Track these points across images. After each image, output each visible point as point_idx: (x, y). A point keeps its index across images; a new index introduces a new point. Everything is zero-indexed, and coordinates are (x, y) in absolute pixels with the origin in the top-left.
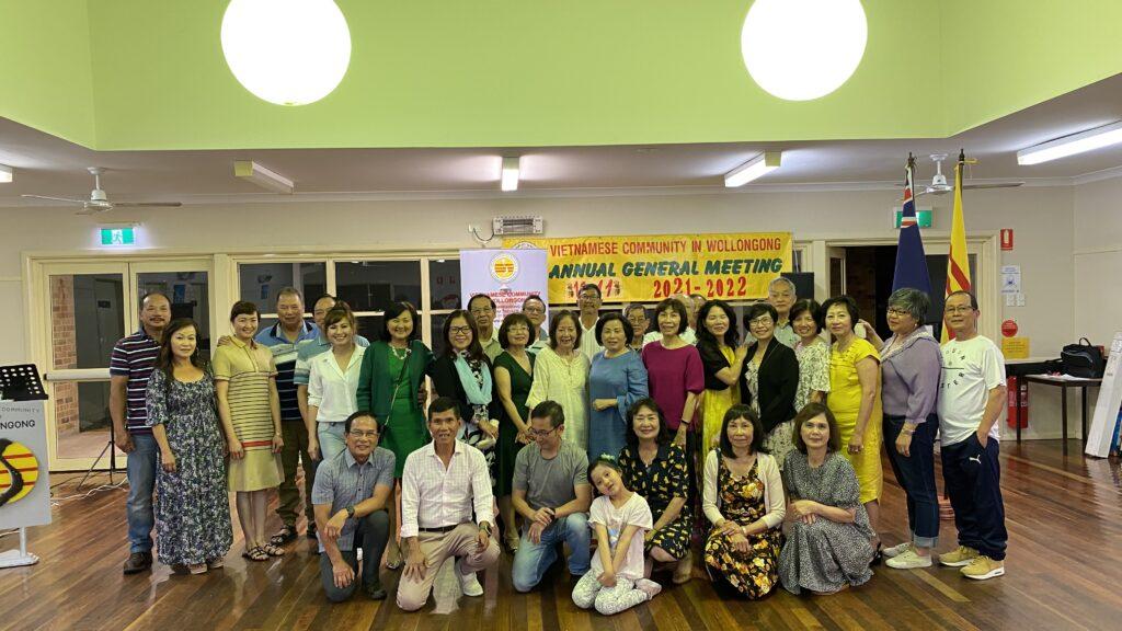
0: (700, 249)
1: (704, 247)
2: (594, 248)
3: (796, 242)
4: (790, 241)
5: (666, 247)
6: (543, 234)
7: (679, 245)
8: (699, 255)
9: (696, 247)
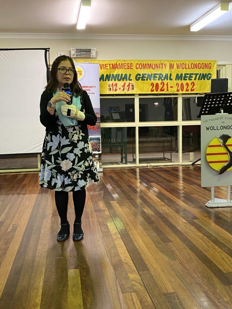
0: (173, 68)
1: (175, 67)
2: (122, 66)
3: (219, 65)
4: (216, 65)
5: (157, 66)
6: (96, 58)
7: (163, 65)
8: (173, 70)
9: (171, 66)
